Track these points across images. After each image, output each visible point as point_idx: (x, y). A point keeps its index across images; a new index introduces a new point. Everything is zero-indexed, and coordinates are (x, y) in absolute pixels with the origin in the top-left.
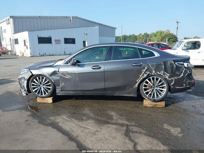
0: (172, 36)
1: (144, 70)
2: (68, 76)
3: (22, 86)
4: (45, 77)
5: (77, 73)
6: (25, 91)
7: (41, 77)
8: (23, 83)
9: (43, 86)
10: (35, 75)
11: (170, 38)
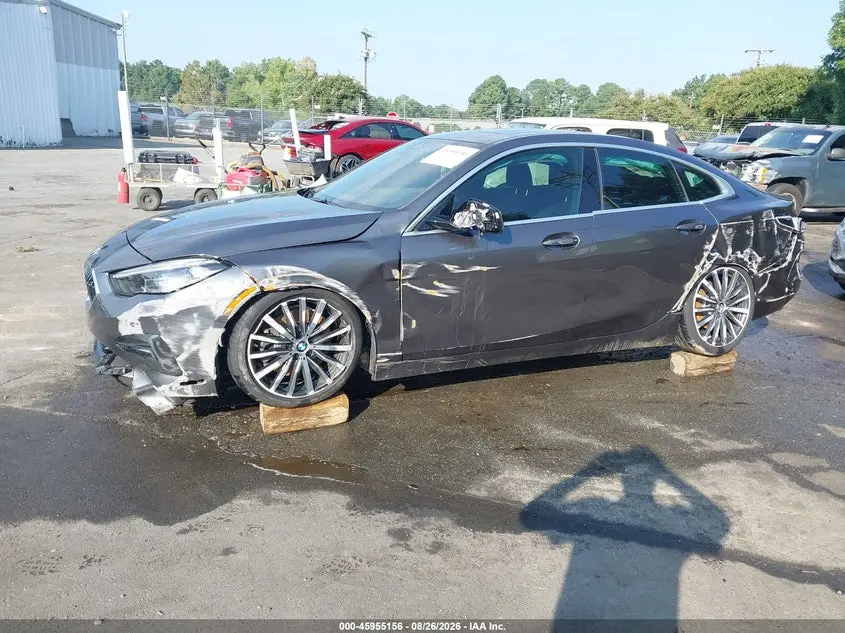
1: (709, 247)
2: (442, 285)
3: (175, 362)
4: (323, 301)
5: (485, 269)
6: (197, 388)
7: (304, 299)
8: (188, 342)
9: (310, 347)
10: (276, 291)
11: (344, 97)
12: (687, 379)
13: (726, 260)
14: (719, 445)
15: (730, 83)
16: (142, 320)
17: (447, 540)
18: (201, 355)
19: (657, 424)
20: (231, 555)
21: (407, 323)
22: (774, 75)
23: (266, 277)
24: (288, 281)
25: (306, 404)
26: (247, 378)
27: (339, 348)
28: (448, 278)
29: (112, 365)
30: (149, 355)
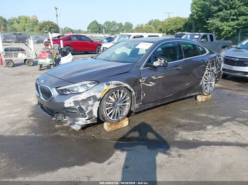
0: (53, 25)
1: (207, 67)
2: (151, 83)
3: (85, 114)
4: (123, 90)
5: (161, 77)
6: (91, 120)
7: (118, 90)
8: (90, 107)
9: (120, 104)
10: (113, 89)
11: (51, 28)
12: (202, 102)
13: (210, 70)
14: (223, 118)
15: (165, 22)
16: (74, 102)
17: (180, 153)
18: (93, 110)
19: (205, 115)
20: (128, 168)
21: (143, 95)
22: (176, 19)
23: (110, 85)
24: (115, 85)
25: (119, 121)
26: (105, 115)
27: (127, 104)
28: (153, 81)
29: (57, 117)
30: (77, 112)
